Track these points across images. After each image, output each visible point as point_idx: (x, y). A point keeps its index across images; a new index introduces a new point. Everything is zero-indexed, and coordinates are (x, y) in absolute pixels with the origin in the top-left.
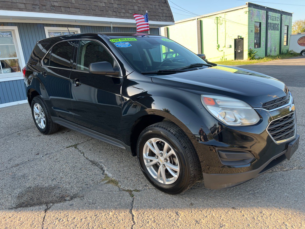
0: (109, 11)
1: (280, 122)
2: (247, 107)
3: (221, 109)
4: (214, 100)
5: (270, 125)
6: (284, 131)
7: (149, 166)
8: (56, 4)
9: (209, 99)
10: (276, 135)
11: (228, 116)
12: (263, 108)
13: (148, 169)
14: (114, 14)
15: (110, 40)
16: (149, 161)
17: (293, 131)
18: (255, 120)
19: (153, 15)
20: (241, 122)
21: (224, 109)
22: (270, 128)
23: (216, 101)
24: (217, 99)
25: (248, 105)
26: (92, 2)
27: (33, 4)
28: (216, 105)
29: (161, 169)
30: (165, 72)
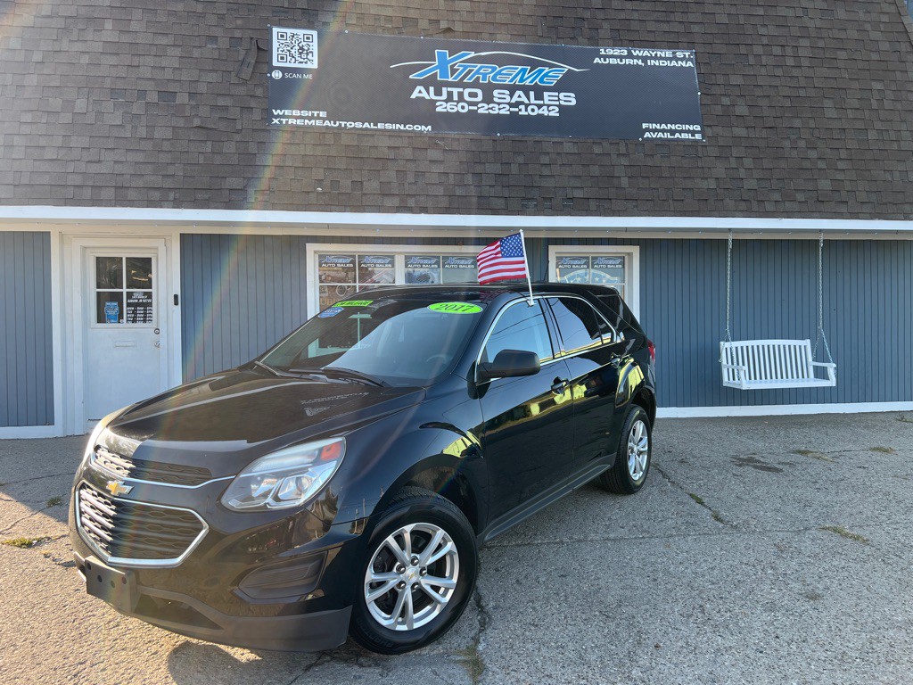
0: (727, 200)
8: (578, 194)
14: (743, 206)
19: (890, 203)
26: (676, 180)
27: (524, 199)
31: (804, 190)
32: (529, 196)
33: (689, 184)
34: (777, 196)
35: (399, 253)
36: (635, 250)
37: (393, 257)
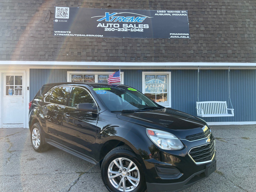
0: (197, 57)
1: (205, 147)
2: (175, 138)
3: (158, 138)
4: (154, 132)
5: (191, 151)
6: (202, 156)
7: (111, 179)
8: (148, 55)
9: (151, 131)
10: (196, 158)
11: (163, 143)
12: (186, 139)
13: (110, 181)
15: (93, 89)
16: (111, 174)
17: (210, 156)
18: (180, 147)
19: (252, 57)
20: (171, 148)
21: (160, 138)
22: (190, 153)
23: (155, 132)
24: (156, 132)
25: (176, 137)
26: (180, 51)
27: (131, 57)
28: (155, 135)
29: (123, 180)
30: (130, 112)
31: (223, 53)
32: (133, 56)
33: (185, 52)
34: (214, 56)
35: (96, 74)
36: (170, 73)
37: (94, 75)
